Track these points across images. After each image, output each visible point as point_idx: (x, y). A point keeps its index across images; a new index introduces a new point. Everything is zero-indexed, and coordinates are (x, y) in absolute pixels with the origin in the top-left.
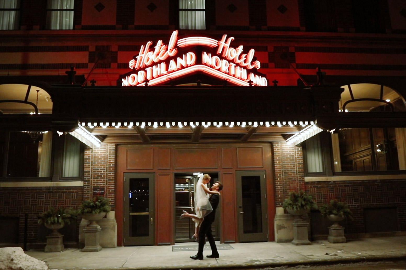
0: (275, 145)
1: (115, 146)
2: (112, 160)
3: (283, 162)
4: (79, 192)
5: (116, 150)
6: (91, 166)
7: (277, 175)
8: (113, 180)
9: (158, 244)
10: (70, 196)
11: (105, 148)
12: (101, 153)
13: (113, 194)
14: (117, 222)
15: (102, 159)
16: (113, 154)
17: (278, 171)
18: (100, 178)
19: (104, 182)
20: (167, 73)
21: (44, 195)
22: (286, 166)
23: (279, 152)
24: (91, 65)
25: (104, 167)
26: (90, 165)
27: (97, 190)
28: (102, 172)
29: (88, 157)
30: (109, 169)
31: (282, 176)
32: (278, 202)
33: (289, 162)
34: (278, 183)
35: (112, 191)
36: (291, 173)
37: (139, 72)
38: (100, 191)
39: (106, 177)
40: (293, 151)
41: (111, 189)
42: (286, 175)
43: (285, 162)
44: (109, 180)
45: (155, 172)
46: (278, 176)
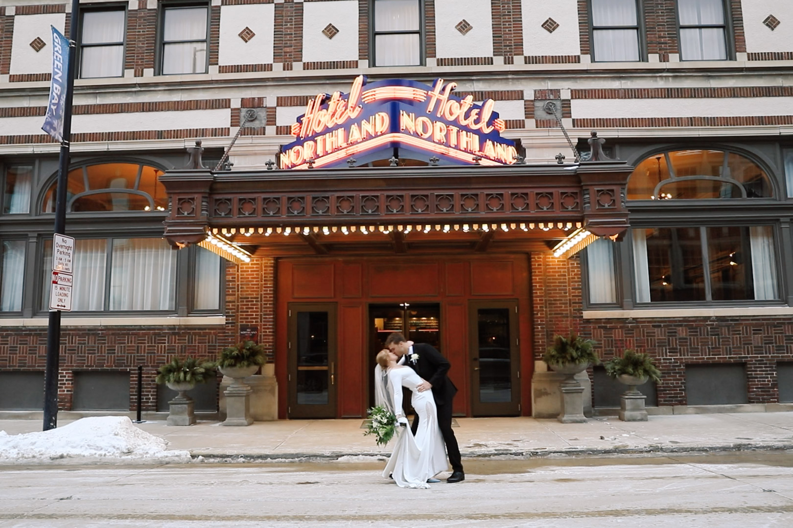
0: (534, 258)
1: (274, 260)
2: (269, 283)
3: (548, 286)
4: (219, 333)
5: (276, 267)
6: (236, 293)
7: (537, 307)
8: (270, 315)
9: (343, 416)
10: (206, 339)
11: (258, 264)
12: (251, 271)
13: (272, 337)
14: (278, 381)
15: (253, 281)
16: (271, 273)
17: (538, 301)
18: (251, 312)
19: (257, 318)
20: (347, 146)
21: (166, 338)
22: (552, 292)
23: (541, 268)
24: (234, 131)
25: (256, 294)
26: (235, 291)
27: (246, 331)
28: (255, 303)
29: (232, 278)
30: (264, 297)
31: (544, 309)
32: (537, 352)
33: (558, 286)
34: (538, 321)
35: (269, 332)
36: (560, 304)
37: (305, 144)
38: (251, 332)
39: (259, 310)
40: (565, 268)
41: (268, 328)
42: (551, 307)
43: (550, 286)
44: (265, 315)
45: (337, 302)
46: (539, 308)
